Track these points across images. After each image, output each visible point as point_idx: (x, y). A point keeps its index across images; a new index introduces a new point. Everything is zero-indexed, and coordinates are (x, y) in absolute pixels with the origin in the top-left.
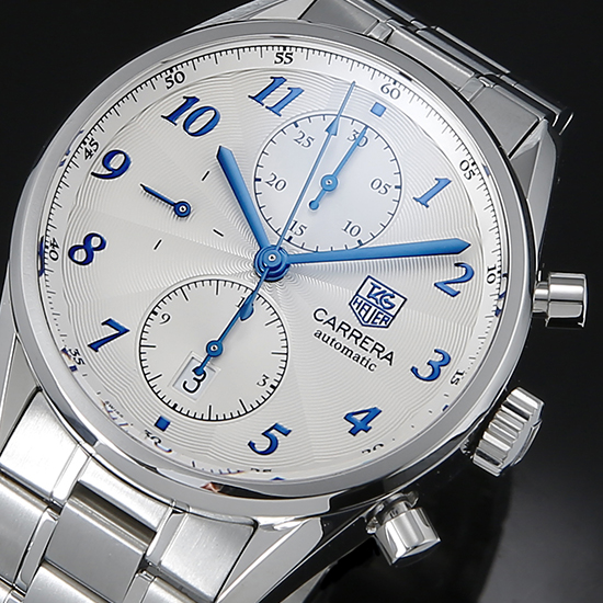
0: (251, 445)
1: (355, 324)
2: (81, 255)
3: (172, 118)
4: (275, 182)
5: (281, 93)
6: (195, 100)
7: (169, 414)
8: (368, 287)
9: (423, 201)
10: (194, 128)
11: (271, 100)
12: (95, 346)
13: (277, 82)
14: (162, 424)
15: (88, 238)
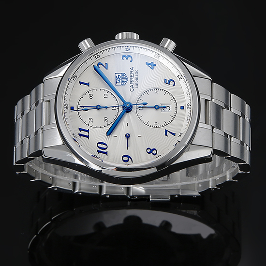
0: (174, 85)
1: (129, 81)
2: (154, 152)
3: (106, 153)
4: (106, 120)
5: (83, 133)
6: (98, 151)
7: (179, 108)
8: (118, 84)
9: (88, 84)
10: (105, 147)
11: (86, 134)
12: (174, 134)
13: (80, 135)
14: (182, 108)
15: (149, 153)
